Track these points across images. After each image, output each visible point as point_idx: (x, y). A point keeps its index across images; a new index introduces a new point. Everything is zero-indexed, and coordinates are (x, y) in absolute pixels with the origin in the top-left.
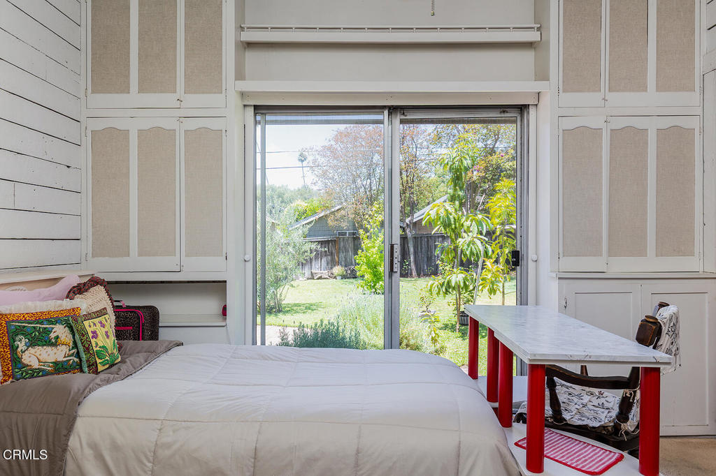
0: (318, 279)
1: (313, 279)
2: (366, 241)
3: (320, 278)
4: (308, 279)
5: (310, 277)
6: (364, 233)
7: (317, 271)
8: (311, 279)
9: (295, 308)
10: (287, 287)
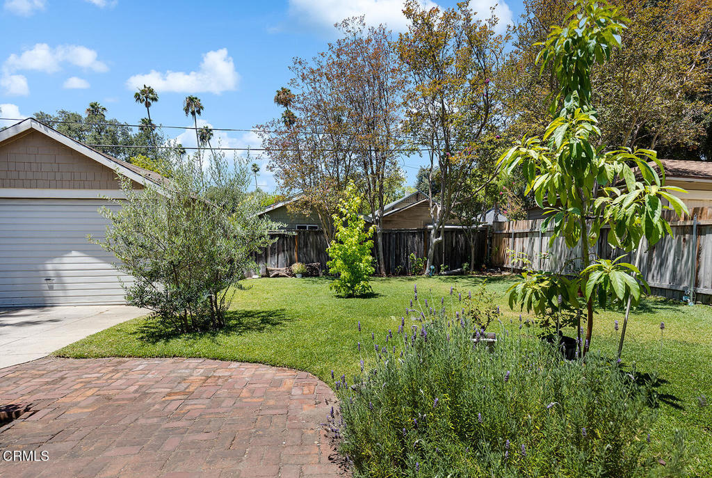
0: (274, 277)
1: (269, 277)
2: (342, 229)
3: (277, 276)
4: (263, 276)
5: (265, 274)
6: (338, 218)
7: (273, 268)
8: (266, 276)
9: (245, 321)
10: (231, 289)
